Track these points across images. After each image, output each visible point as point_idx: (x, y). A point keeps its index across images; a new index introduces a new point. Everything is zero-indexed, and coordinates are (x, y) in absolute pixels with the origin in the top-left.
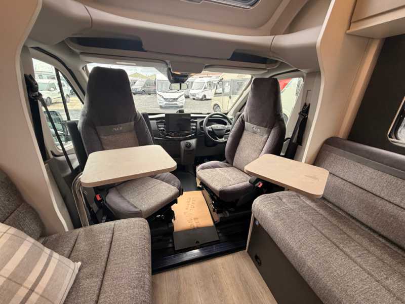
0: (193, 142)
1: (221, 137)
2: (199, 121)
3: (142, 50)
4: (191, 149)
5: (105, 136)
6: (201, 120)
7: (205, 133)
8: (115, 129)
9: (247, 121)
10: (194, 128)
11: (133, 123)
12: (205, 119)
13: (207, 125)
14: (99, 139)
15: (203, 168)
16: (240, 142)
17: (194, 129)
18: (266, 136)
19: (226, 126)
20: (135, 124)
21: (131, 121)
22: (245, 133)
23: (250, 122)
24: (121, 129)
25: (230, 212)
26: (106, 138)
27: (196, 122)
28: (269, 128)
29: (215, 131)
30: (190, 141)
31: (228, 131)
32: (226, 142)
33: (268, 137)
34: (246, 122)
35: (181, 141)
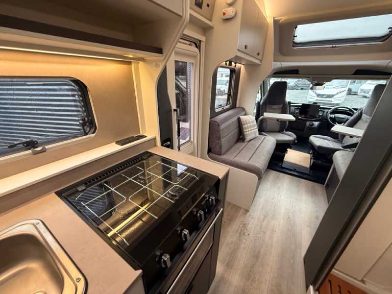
0: (316, 124)
2: (326, 110)
3: (298, 74)
4: (313, 127)
7: (327, 119)
10: (320, 114)
13: (331, 113)
14: (266, 110)
15: (315, 137)
17: (320, 116)
19: (349, 117)
20: (283, 106)
21: (281, 104)
22: (360, 122)
23: (366, 114)
25: (322, 161)
27: (324, 111)
29: (336, 118)
30: (314, 122)
34: (363, 114)
35: (307, 121)
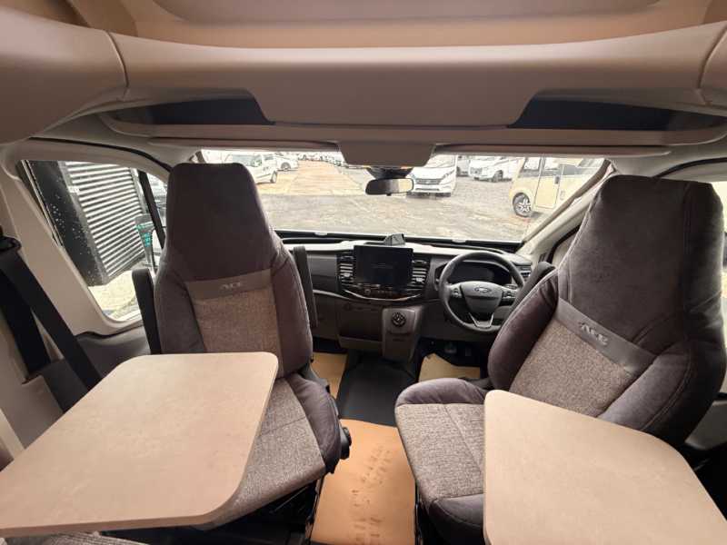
0: (414, 311)
1: (485, 318)
2: (435, 264)
4: (404, 330)
5: (203, 299)
6: (441, 264)
7: (440, 301)
8: (227, 286)
9: (567, 299)
10: (420, 280)
11: (267, 273)
12: (450, 262)
13: (451, 279)
14: (191, 305)
16: (534, 351)
17: (420, 283)
18: (629, 369)
19: (505, 289)
20: (273, 275)
21: (261, 269)
23: (575, 304)
24: (239, 284)
26: (204, 303)
27: (427, 267)
28: (643, 346)
29: (468, 300)
30: (406, 311)
31: (510, 303)
32: (495, 333)
33: (637, 375)
34: (561, 301)
35: (385, 307)
